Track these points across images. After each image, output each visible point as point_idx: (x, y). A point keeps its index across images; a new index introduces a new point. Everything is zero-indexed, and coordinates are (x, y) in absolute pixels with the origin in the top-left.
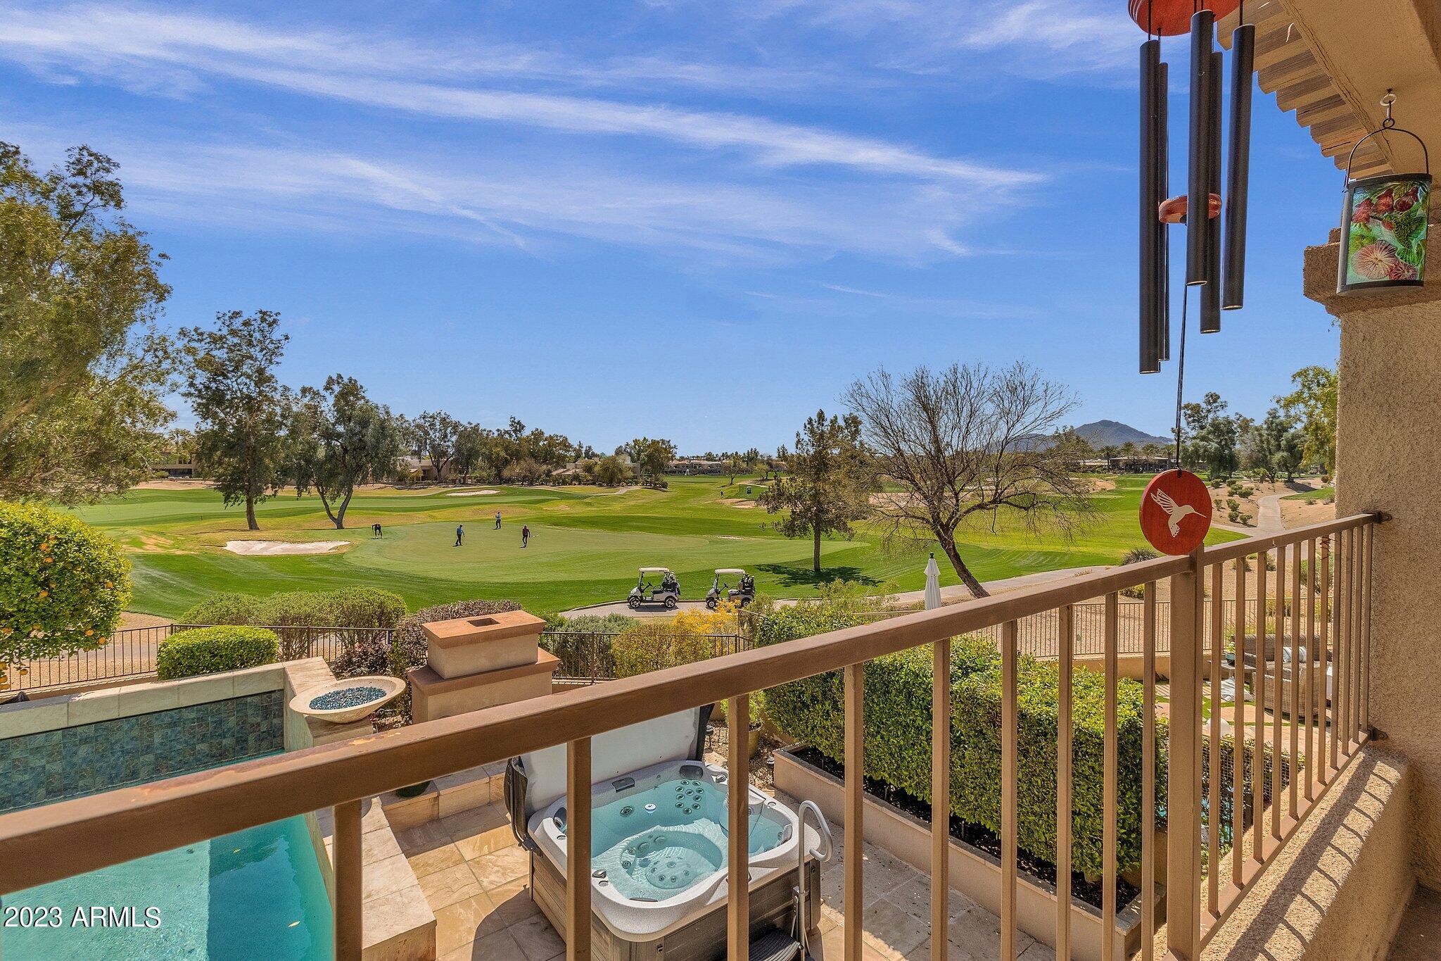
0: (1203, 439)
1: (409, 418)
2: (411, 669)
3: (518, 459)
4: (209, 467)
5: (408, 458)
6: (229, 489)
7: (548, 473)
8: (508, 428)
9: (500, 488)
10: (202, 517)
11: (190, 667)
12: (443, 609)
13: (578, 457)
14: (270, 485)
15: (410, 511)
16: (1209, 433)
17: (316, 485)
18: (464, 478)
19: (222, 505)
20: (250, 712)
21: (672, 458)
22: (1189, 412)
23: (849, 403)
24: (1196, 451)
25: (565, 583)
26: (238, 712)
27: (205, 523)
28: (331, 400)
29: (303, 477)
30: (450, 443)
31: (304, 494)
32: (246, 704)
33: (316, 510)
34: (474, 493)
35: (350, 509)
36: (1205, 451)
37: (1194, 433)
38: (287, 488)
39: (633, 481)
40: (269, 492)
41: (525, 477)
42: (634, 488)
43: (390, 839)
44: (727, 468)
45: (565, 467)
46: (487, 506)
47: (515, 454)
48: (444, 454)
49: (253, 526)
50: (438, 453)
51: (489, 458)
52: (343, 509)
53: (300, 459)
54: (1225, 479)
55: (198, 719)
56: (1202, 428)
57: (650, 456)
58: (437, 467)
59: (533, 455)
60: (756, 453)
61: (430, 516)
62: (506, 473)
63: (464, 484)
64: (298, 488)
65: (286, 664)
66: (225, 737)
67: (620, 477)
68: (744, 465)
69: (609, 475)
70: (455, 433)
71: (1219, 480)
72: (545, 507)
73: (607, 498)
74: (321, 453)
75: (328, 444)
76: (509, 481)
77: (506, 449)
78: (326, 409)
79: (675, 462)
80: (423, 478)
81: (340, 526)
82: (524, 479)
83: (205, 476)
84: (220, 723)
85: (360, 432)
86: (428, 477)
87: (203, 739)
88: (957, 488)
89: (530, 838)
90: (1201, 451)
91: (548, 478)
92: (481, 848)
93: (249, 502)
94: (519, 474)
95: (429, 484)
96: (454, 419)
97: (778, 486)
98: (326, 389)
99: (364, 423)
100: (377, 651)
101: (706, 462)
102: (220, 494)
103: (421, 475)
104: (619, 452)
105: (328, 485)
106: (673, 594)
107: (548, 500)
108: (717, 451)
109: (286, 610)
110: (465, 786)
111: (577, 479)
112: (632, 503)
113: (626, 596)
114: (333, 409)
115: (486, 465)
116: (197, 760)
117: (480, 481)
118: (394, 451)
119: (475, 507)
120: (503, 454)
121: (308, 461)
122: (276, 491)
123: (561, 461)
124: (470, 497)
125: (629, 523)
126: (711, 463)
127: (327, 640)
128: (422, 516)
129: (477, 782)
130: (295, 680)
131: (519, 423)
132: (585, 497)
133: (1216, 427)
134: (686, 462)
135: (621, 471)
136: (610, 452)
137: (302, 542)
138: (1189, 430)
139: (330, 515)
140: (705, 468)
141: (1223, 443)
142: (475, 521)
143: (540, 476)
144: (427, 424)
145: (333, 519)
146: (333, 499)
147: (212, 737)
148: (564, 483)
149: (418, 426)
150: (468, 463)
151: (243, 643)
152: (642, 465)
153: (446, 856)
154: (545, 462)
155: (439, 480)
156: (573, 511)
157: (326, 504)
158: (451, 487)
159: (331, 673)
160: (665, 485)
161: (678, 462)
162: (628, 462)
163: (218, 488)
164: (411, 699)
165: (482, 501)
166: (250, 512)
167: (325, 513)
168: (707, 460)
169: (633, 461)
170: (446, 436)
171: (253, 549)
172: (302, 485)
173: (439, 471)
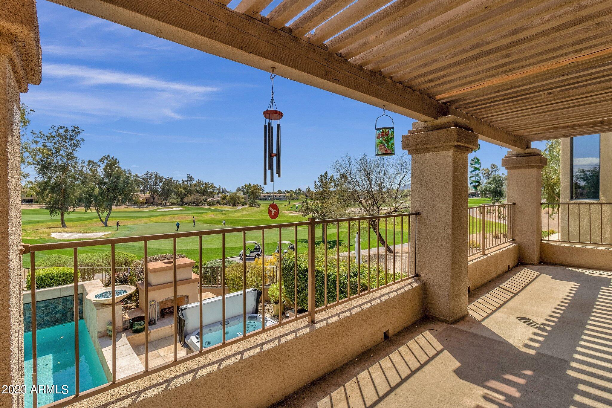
0: (489, 183)
1: (140, 175)
2: (138, 282)
3: (191, 194)
4: (42, 198)
5: (139, 194)
6: (52, 208)
7: (205, 200)
8: (187, 179)
9: (182, 207)
10: (39, 222)
11: (41, 284)
12: (152, 258)
13: (219, 192)
14: (72, 207)
15: (139, 218)
16: (491, 181)
17: (94, 206)
18: (166, 203)
19: (49, 216)
20: (68, 303)
21: (263, 193)
22: (484, 172)
23: (334, 169)
24: (486, 189)
25: (211, 249)
26: (63, 303)
27: (40, 225)
28: (103, 166)
29: (88, 203)
30: (158, 186)
31: (89, 211)
32: (66, 300)
33: (96, 218)
34: (170, 210)
35: (111, 217)
36: (490, 189)
37: (485, 181)
38: (80, 208)
39: (245, 203)
40: (72, 210)
41: (194, 202)
42: (245, 206)
43: (129, 348)
44: (288, 197)
45: (213, 197)
46: (176, 215)
47: (189, 192)
48: (156, 191)
49: (64, 225)
50: (153, 191)
51: (177, 193)
52: (108, 217)
53: (86, 194)
54: (497, 200)
55: (45, 306)
56: (489, 179)
57: (252, 192)
58: (153, 197)
59: (198, 192)
60: (300, 191)
61: (150, 220)
62: (185, 200)
63: (166, 205)
64: (86, 208)
65: (83, 283)
66: (57, 314)
67: (238, 201)
68: (295, 196)
69: (234, 201)
70: (161, 182)
71: (495, 201)
72: (204, 215)
73: (233, 211)
74: (97, 191)
75: (100, 187)
76: (187, 204)
77: (185, 189)
78: (100, 171)
79: (264, 195)
80: (146, 203)
81: (106, 225)
82: (194, 203)
83: (40, 202)
84: (55, 308)
85: (116, 182)
86: (147, 202)
87: (47, 315)
88: (379, 205)
89: (186, 344)
90: (488, 189)
91: (205, 202)
92: (168, 352)
93: (62, 215)
94: (191, 201)
95: (149, 206)
96: (161, 175)
97: (307, 205)
98: (100, 161)
99: (118, 178)
100: (124, 276)
101: (278, 195)
102: (48, 211)
103: (145, 201)
104: (238, 190)
105: (100, 206)
106: (259, 253)
107: (205, 212)
108: (283, 190)
109: (82, 262)
110: (161, 328)
111: (218, 202)
112: (243, 213)
113: (238, 254)
114: (103, 170)
115: (176, 196)
116: (45, 323)
117: (173, 204)
118: (132, 190)
119: (171, 216)
120: (184, 191)
121: (90, 195)
122: (75, 209)
123: (211, 194)
124: (168, 211)
125: (242, 222)
126: (280, 195)
127: (101, 274)
128: (146, 220)
129: (166, 327)
130: (88, 289)
131: (191, 177)
132: (223, 211)
133: (494, 179)
134: (269, 194)
135: (239, 199)
136: (234, 190)
137: (88, 233)
138: (484, 180)
139: (101, 220)
140: (278, 197)
141: (497, 185)
142: (170, 222)
143: (201, 201)
144: (148, 178)
145: (103, 222)
146: (102, 213)
147: (51, 314)
148: (213, 204)
149: (145, 179)
150: (167, 196)
151: (64, 274)
152: (249, 196)
153: (153, 354)
154: (203, 195)
155: (154, 204)
156: (217, 217)
157: (99, 215)
158: (159, 207)
159: (104, 286)
160: (259, 205)
161: (265, 195)
162: (242, 194)
163: (47, 208)
164: (138, 295)
165: (174, 213)
166: (62, 219)
167: (99, 219)
168: (278, 193)
169: (244, 194)
170: (157, 183)
171: (64, 236)
172: (87, 207)
173: (154, 199)
